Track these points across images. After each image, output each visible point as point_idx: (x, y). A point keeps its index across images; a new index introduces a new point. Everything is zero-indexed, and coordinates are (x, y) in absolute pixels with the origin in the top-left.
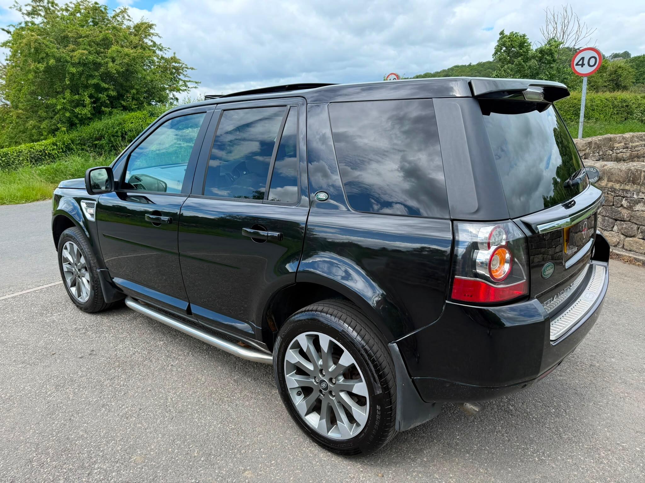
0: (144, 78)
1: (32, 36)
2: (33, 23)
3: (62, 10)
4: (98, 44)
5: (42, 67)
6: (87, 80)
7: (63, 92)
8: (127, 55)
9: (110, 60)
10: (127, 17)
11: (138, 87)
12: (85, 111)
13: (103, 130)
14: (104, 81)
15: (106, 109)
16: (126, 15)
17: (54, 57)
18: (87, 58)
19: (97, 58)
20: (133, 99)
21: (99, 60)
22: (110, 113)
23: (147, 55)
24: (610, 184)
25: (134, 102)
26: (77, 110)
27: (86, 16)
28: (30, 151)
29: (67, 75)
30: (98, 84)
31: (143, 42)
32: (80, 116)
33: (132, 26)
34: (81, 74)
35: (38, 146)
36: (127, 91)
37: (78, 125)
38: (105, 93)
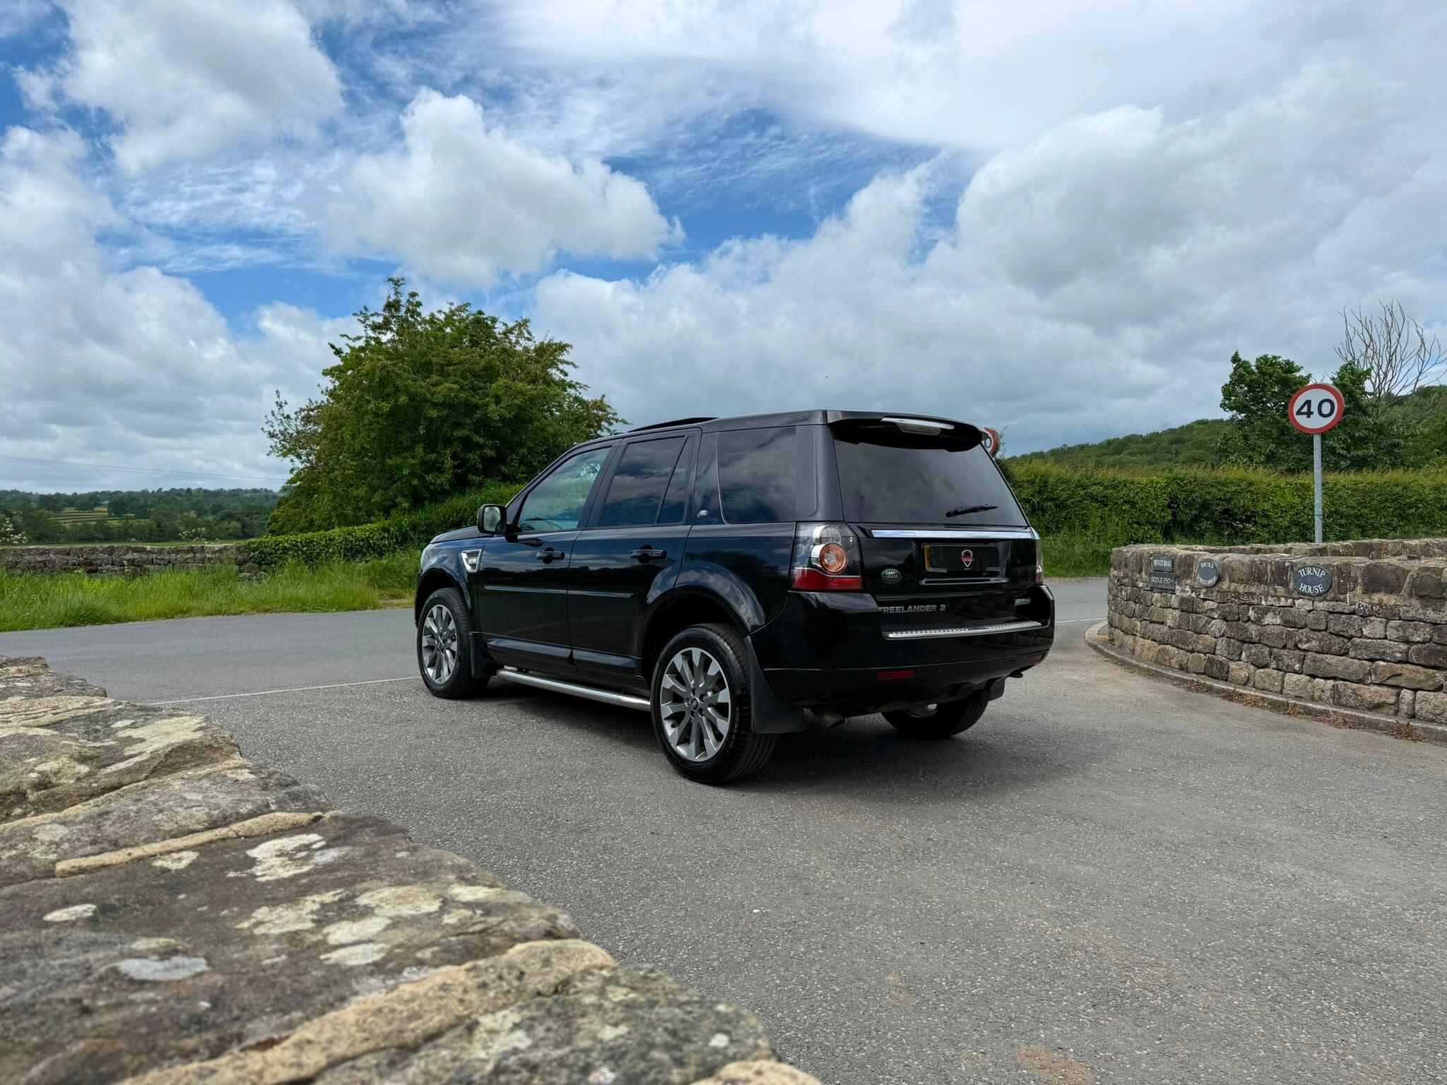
0: (543, 430)
1: (379, 360)
2: (377, 340)
3: (424, 321)
4: (475, 376)
5: (386, 406)
6: (452, 431)
7: (410, 448)
8: (521, 392)
9: (492, 400)
10: (526, 335)
11: (532, 445)
12: (443, 479)
13: (465, 510)
14: (477, 433)
15: (474, 477)
16: (525, 331)
17: (407, 392)
18: (456, 397)
19: (472, 397)
20: (521, 463)
21: (476, 400)
22: (480, 485)
23: (552, 392)
24: (1233, 585)
25: (522, 468)
26: (429, 478)
27: (461, 332)
28: (346, 539)
29: (422, 421)
30: (468, 436)
31: (547, 373)
32: (432, 487)
33: (533, 348)
34: (444, 420)
35: (360, 531)
36: (513, 451)
37: (426, 502)
38: (478, 452)
